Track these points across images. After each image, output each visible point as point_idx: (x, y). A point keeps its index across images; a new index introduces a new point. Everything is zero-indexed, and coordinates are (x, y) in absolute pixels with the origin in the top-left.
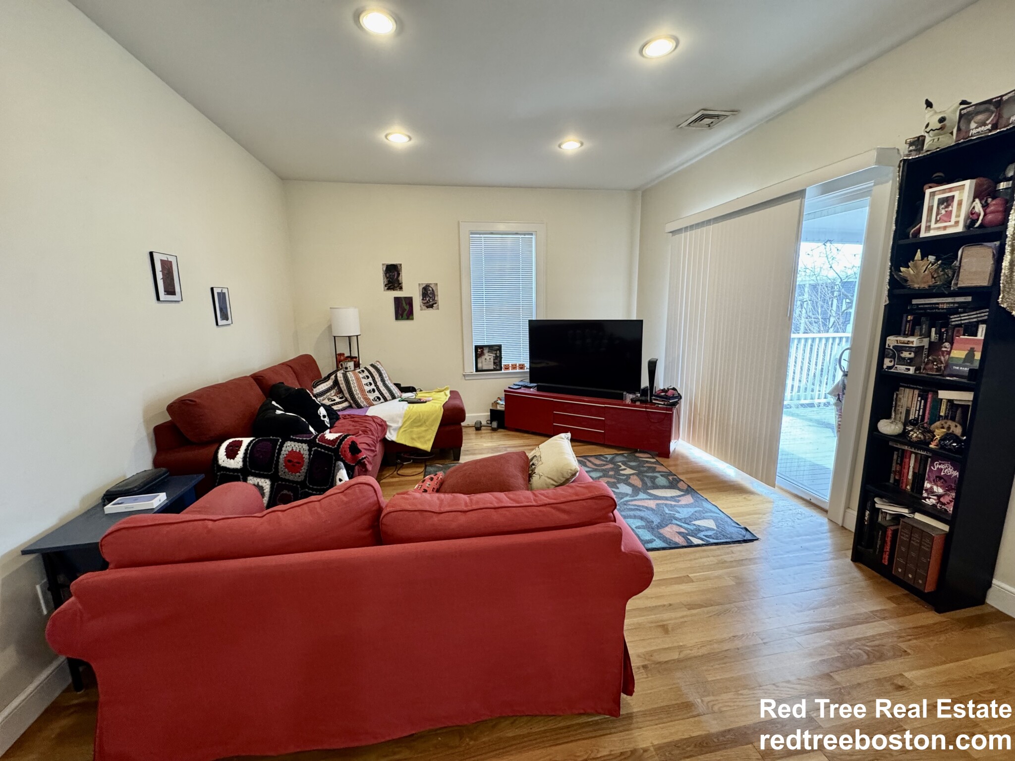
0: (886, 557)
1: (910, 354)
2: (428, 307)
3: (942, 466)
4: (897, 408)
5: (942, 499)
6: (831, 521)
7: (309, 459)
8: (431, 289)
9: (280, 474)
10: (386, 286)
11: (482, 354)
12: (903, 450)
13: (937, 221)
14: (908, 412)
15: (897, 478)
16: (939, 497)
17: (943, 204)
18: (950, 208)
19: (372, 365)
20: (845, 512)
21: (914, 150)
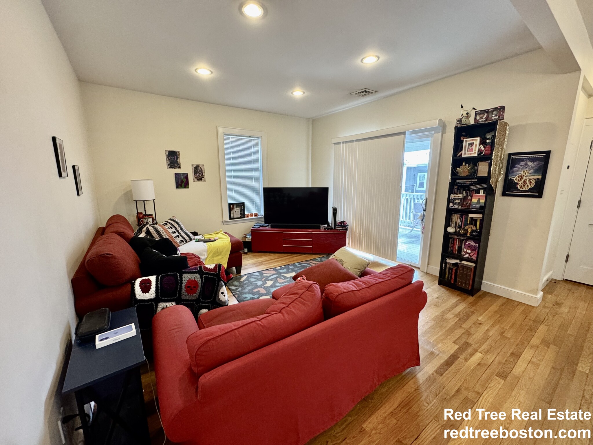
0: (453, 280)
1: (459, 201)
2: (198, 180)
3: (470, 242)
4: (452, 222)
5: (470, 255)
6: (422, 271)
7: (202, 283)
8: (200, 168)
9: (182, 297)
10: (168, 165)
11: (233, 208)
12: (454, 238)
13: (468, 151)
14: (456, 223)
15: (452, 249)
16: (469, 254)
17: (470, 145)
18: (472, 147)
19: (170, 219)
20: (427, 266)
21: (459, 123)
